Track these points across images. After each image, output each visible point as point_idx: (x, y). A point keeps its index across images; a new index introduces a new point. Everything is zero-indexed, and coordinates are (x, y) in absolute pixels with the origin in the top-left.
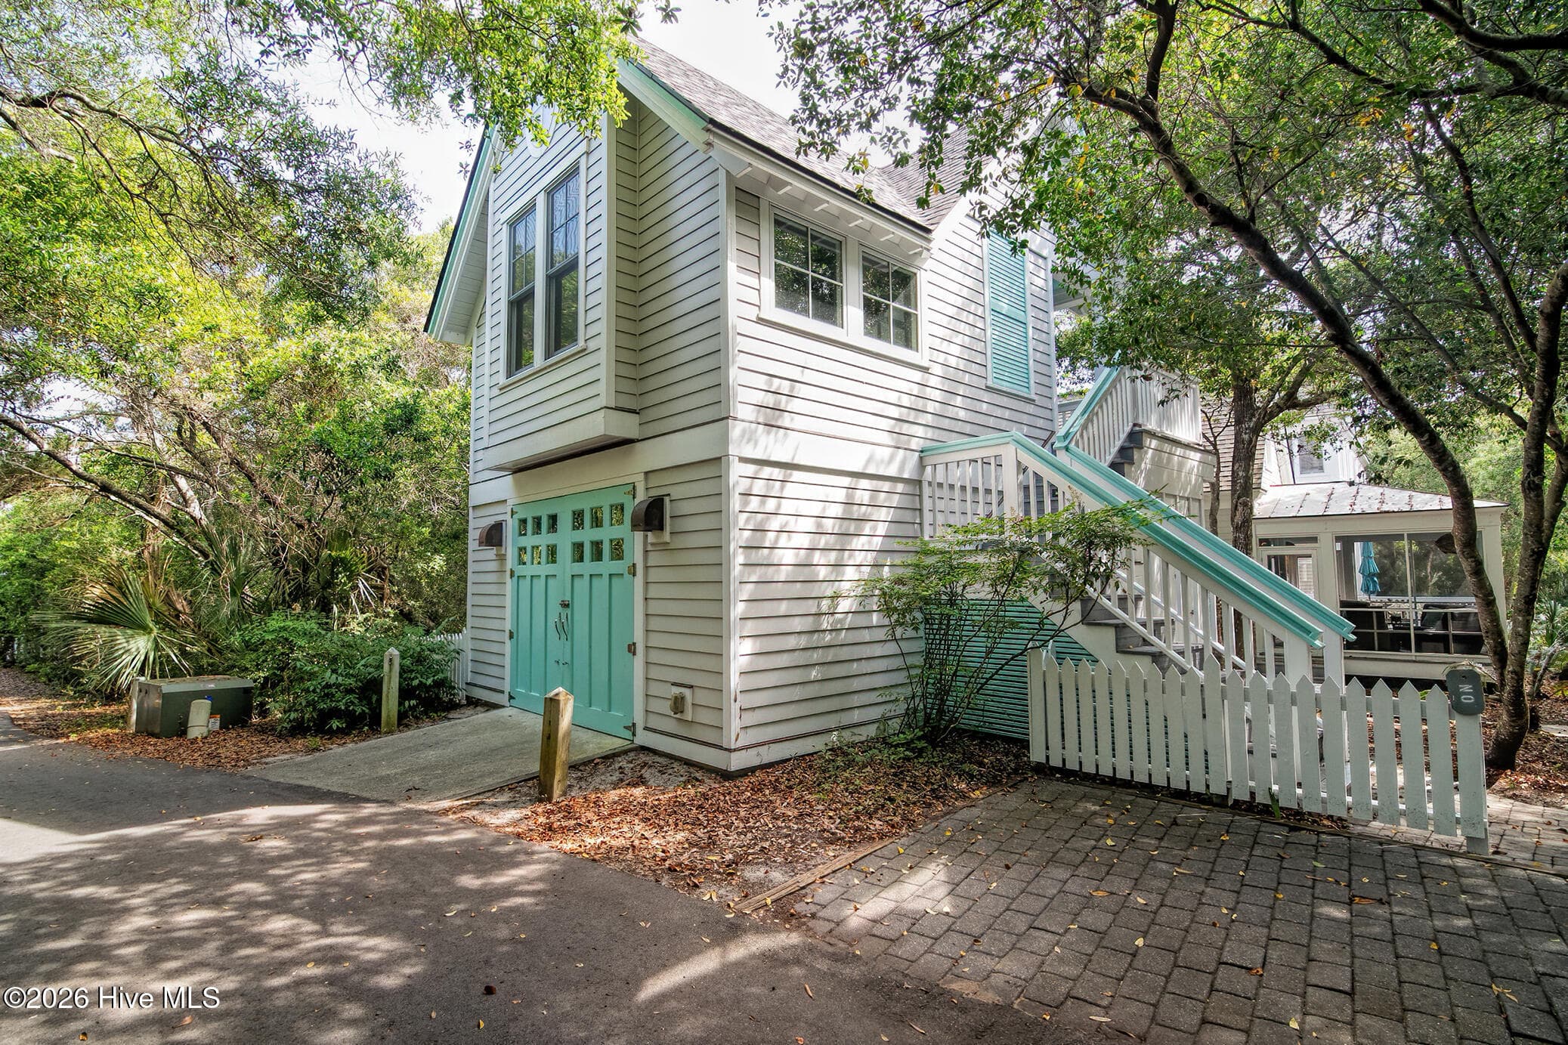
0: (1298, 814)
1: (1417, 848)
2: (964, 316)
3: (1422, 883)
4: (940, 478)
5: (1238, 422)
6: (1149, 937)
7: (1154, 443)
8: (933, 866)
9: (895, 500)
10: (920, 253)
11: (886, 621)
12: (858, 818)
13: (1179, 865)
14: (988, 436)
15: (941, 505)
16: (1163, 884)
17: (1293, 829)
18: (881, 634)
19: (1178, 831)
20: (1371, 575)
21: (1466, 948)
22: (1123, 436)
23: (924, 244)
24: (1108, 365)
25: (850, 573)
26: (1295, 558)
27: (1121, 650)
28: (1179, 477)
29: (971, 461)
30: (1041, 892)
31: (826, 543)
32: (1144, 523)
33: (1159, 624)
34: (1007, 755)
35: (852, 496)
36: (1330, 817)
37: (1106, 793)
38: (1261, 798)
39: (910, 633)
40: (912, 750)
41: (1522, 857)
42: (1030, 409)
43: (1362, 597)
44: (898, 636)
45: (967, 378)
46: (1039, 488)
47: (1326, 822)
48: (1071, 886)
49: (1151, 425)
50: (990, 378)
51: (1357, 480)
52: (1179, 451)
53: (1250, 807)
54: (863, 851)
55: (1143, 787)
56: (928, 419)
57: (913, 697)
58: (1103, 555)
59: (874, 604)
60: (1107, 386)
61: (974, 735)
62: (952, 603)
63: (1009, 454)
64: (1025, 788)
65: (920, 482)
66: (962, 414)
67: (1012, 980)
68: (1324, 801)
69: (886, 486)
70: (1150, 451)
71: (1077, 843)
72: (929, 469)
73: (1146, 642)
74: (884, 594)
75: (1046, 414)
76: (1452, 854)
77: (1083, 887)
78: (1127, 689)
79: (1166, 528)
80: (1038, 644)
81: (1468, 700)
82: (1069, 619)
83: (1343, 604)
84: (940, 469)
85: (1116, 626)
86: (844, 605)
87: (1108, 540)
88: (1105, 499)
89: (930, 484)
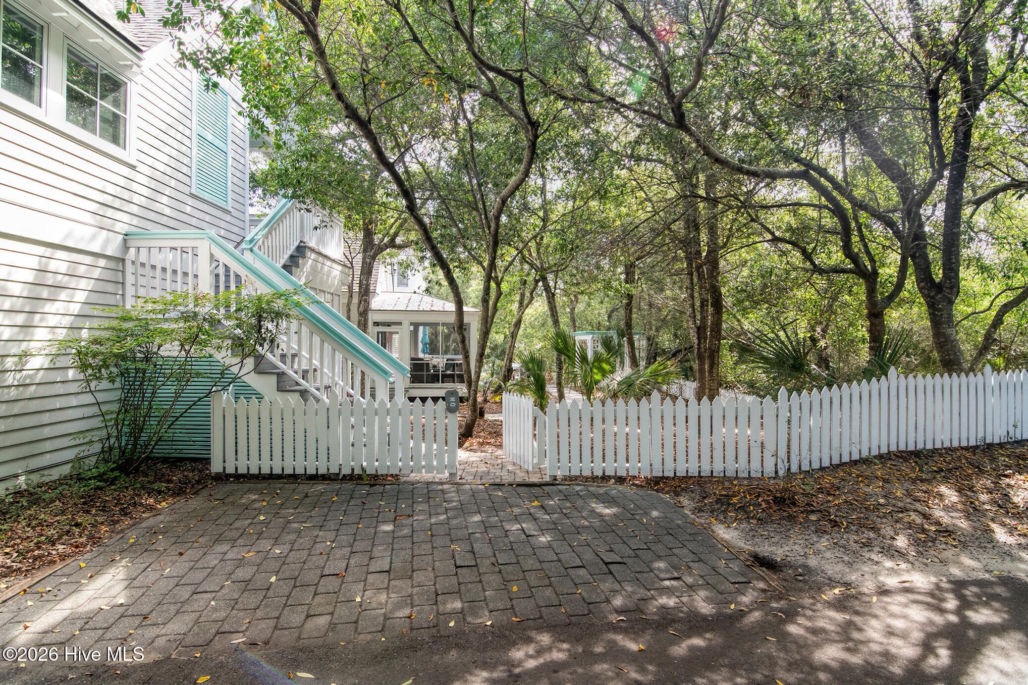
0: (376, 477)
1: (428, 483)
2: (172, 132)
3: (428, 502)
4: (143, 258)
5: (365, 251)
6: (280, 573)
7: (313, 256)
8: (112, 571)
9: (97, 273)
10: (131, 67)
11: (82, 376)
12: (39, 548)
13: (305, 522)
14: (188, 231)
15: (142, 281)
16: (292, 537)
17: (372, 486)
18: (73, 388)
19: (307, 500)
20: (426, 344)
21: (442, 530)
22: (293, 248)
23: (135, 60)
24: (285, 196)
25: (41, 334)
26: (391, 333)
27: (280, 389)
28: (327, 279)
29: (172, 248)
30: (206, 565)
31: (12, 306)
32: (298, 305)
33: (305, 372)
34: (193, 471)
35: (47, 264)
36: (392, 475)
37: (265, 485)
38: (357, 471)
39: (105, 384)
40: (105, 481)
41: (470, 478)
42: (228, 218)
43: (421, 355)
44: (93, 389)
45: (173, 183)
46: (227, 276)
47: (389, 478)
48: (230, 556)
49: (312, 244)
50: (193, 186)
51: (417, 291)
52: (329, 263)
53: (352, 478)
54: (40, 575)
55: (290, 476)
56: (135, 209)
57: (108, 438)
58: (270, 326)
59: (67, 361)
60: (284, 211)
61: (165, 460)
62: (147, 359)
63: (204, 248)
64: (205, 492)
65: (123, 260)
66: (167, 211)
67: (172, 637)
68: (388, 467)
69: (88, 260)
70: (310, 261)
71: (238, 524)
72: (132, 251)
73: (297, 384)
74: (79, 353)
75: (240, 224)
76: (442, 484)
77: (238, 553)
78: (282, 415)
79: (312, 309)
80: (220, 388)
81: (453, 405)
82: (246, 370)
83: (412, 359)
84: (143, 251)
85: (278, 374)
86: (35, 362)
87: (273, 315)
88: (273, 287)
89: (133, 262)
